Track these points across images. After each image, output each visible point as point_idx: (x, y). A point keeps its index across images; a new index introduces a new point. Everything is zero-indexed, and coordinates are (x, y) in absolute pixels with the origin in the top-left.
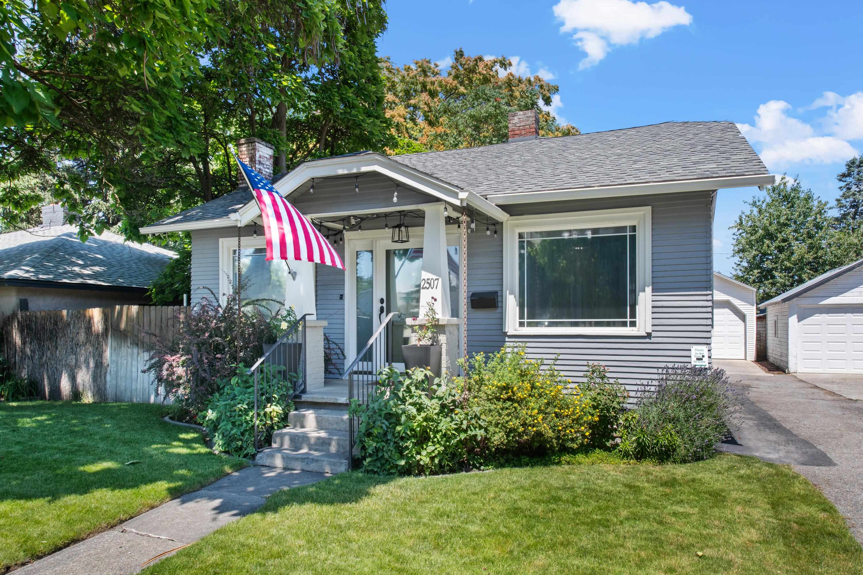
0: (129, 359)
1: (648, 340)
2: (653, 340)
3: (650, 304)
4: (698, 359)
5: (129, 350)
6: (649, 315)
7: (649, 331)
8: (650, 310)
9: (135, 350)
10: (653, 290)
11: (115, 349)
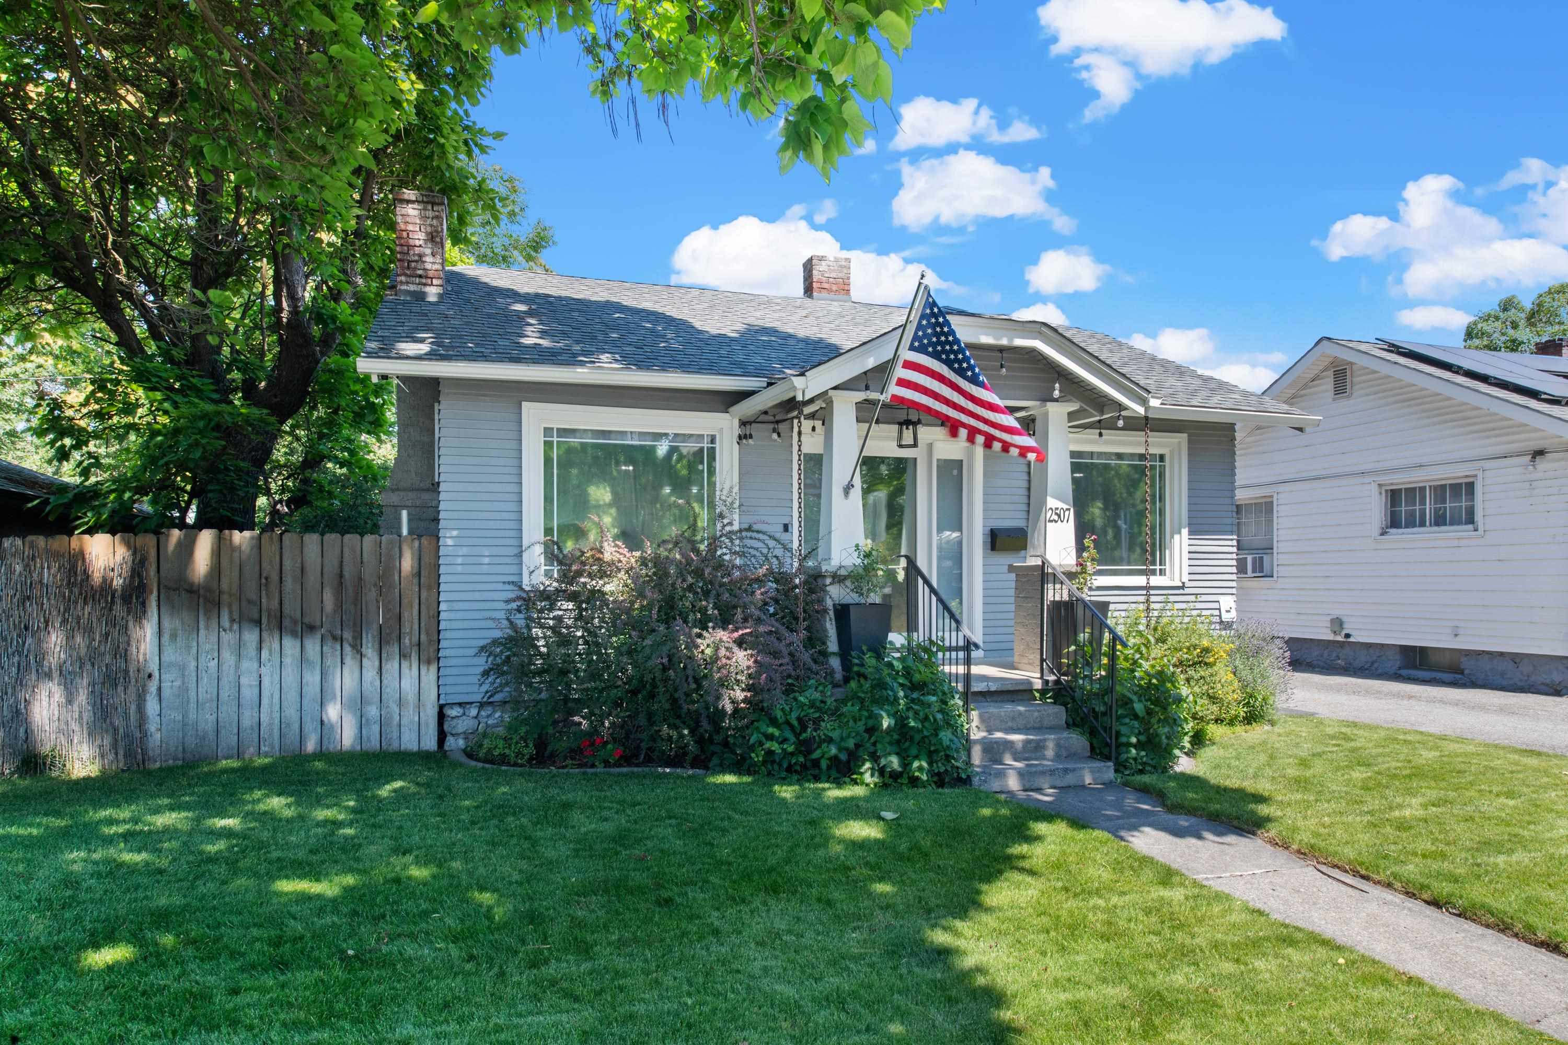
0: (228, 657)
1: (1181, 591)
2: (1187, 591)
3: (1186, 549)
4: (1228, 611)
5: (228, 638)
6: (1186, 562)
7: (1185, 578)
8: (1186, 555)
9: (251, 637)
10: (1190, 533)
11: (174, 636)
